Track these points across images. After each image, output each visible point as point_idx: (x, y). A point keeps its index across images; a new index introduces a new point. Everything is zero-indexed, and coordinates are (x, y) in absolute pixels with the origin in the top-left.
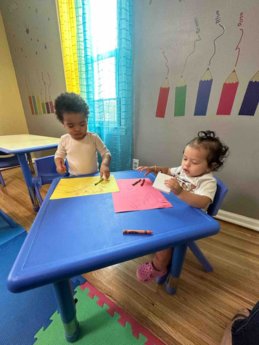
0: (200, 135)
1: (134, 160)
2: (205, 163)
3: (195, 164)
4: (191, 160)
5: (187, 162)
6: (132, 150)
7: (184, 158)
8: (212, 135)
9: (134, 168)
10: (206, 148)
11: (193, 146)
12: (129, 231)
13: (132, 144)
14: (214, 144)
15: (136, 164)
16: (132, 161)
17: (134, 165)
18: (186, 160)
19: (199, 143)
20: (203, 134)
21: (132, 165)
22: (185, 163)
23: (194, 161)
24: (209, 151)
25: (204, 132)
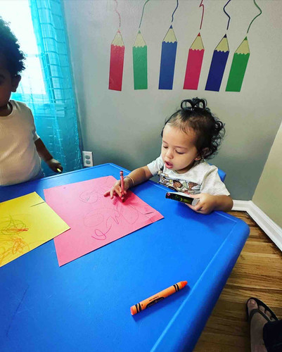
0: (184, 106)
1: (84, 152)
2: (193, 150)
3: (180, 153)
4: (174, 148)
5: (169, 152)
6: (80, 139)
7: (163, 145)
8: (201, 105)
9: (86, 165)
10: (195, 128)
11: (175, 125)
12: (144, 302)
13: (79, 130)
14: (204, 119)
15: (88, 157)
16: (82, 154)
17: (85, 160)
18: (166, 147)
19: (184, 120)
20: (189, 105)
21: (82, 160)
22: (165, 154)
23: (179, 150)
24: (198, 132)
25: (189, 101)
